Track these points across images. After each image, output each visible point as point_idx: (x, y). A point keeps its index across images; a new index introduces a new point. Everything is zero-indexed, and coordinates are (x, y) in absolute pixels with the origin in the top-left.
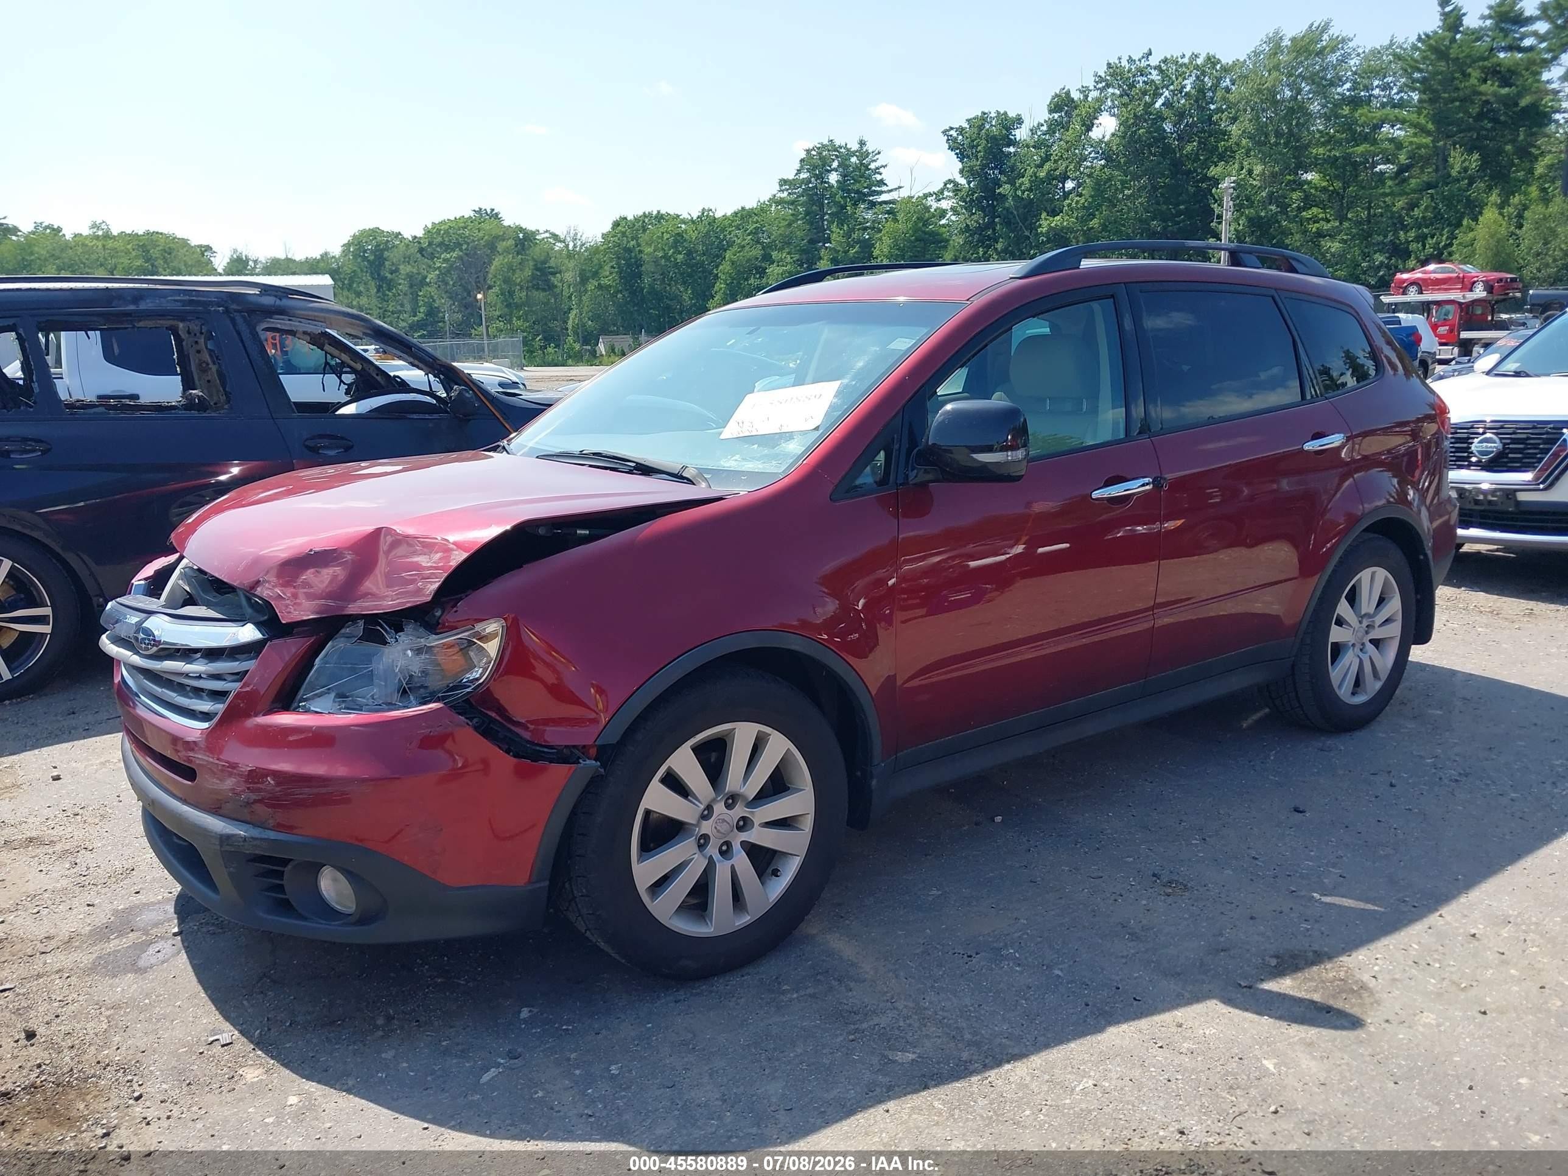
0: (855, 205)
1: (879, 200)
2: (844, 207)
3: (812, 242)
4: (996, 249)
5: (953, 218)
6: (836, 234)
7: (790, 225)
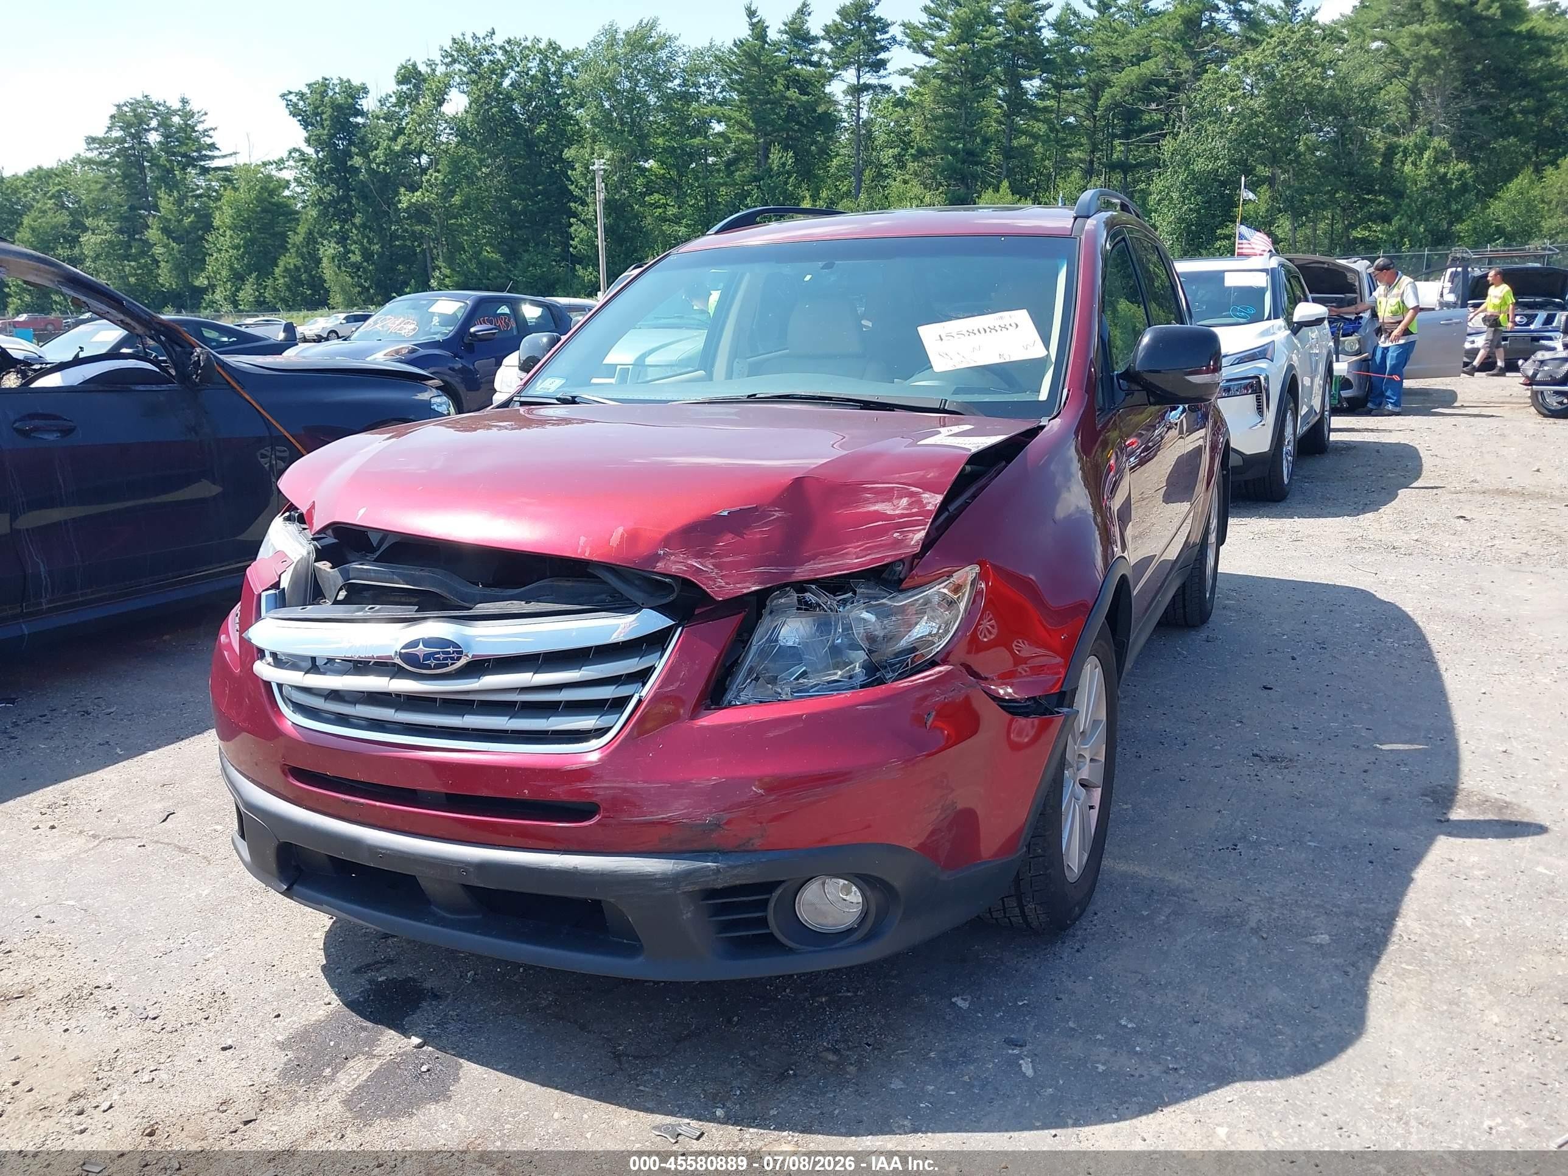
0: (184, 169)
1: (213, 166)
2: (170, 171)
3: (132, 208)
4: (353, 224)
5: (299, 190)
6: (166, 202)
7: (104, 188)
